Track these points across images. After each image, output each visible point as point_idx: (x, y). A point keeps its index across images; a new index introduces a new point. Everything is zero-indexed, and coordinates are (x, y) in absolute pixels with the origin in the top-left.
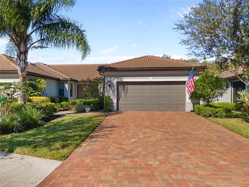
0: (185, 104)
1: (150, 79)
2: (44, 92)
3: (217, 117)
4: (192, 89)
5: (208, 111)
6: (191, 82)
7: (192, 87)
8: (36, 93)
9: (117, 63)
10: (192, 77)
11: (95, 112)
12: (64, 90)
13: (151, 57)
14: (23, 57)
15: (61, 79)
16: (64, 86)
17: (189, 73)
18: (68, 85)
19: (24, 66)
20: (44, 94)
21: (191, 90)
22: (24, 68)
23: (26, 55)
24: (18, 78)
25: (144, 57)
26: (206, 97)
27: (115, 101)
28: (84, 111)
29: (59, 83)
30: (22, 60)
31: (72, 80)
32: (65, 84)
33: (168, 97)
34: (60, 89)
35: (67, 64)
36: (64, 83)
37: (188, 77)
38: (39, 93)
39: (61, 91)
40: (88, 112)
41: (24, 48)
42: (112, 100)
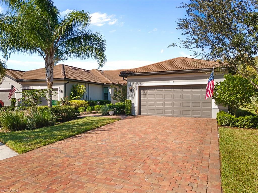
0: (212, 110)
1: (171, 83)
2: (88, 96)
3: (237, 126)
4: (211, 93)
5: (223, 120)
6: (210, 86)
7: (210, 92)
8: (76, 97)
9: (141, 68)
10: (212, 80)
11: (118, 116)
12: (107, 94)
13: (182, 59)
14: (49, 68)
15: (105, 83)
16: (108, 90)
17: (209, 75)
18: (111, 89)
19: (50, 76)
20: (88, 97)
21: (209, 94)
22: (51, 77)
23: (52, 67)
24: (46, 85)
25: (175, 59)
26: (229, 103)
27: (136, 105)
28: (108, 114)
29: (104, 88)
30: (49, 71)
31: (114, 84)
32: (109, 89)
33: (192, 102)
34: (104, 93)
35: (119, 69)
36: (107, 87)
37: (208, 80)
38: (79, 97)
39: (106, 95)
40: (111, 115)
41: (51, 61)
42: (134, 104)
